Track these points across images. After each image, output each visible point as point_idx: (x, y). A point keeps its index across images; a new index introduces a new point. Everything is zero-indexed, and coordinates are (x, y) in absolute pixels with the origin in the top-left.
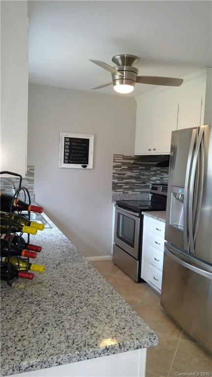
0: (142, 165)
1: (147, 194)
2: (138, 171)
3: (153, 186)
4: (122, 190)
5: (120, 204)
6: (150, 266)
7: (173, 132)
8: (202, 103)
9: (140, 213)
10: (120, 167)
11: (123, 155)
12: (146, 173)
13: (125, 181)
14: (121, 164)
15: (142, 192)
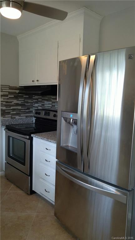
0: (26, 94)
1: (31, 118)
2: (23, 99)
3: (36, 111)
4: (10, 116)
5: (9, 128)
6: (41, 180)
7: (60, 62)
8: (80, 40)
9: (30, 135)
10: (8, 96)
11: (9, 86)
12: (30, 101)
13: (12, 108)
14: (8, 93)
15: (27, 117)
